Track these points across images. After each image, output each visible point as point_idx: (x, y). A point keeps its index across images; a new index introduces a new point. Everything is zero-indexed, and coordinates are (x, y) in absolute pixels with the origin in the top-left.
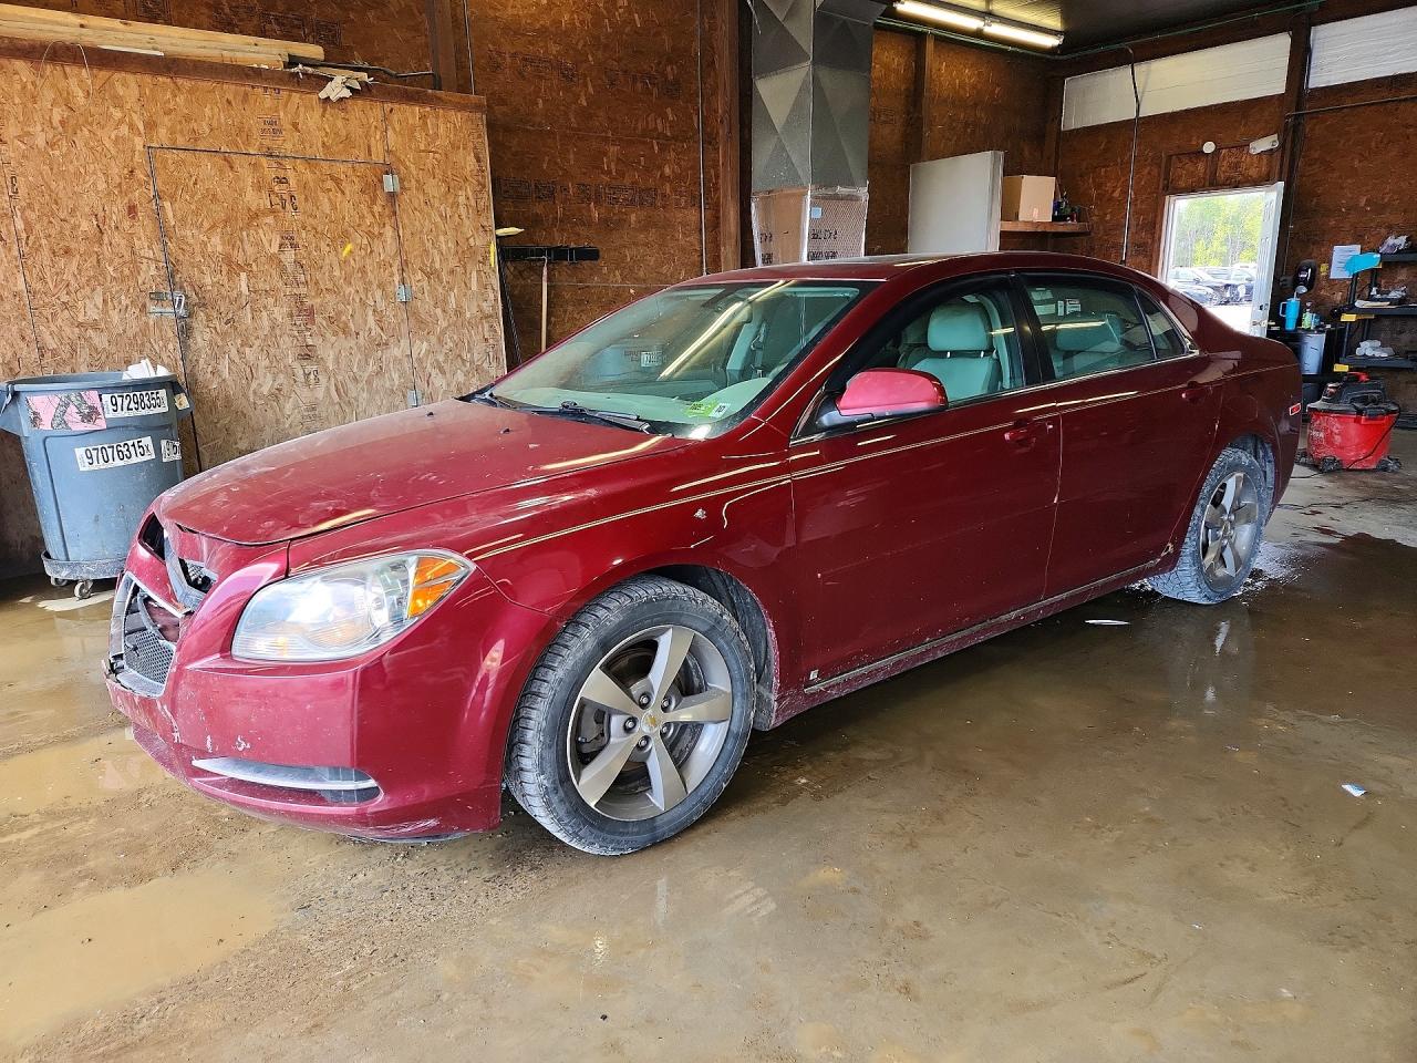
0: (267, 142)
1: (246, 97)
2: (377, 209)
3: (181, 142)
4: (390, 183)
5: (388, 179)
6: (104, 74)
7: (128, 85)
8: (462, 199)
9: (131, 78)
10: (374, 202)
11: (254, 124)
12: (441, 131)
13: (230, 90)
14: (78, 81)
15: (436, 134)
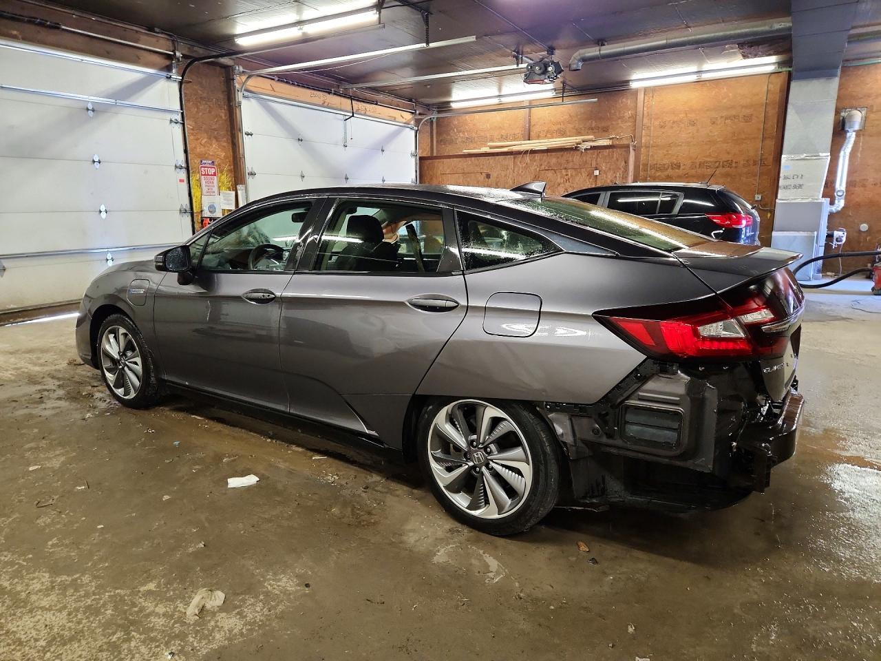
0: (565, 166)
1: (562, 156)
2: (591, 180)
3: (547, 168)
4: (597, 173)
5: (595, 171)
6: (533, 155)
7: (537, 156)
8: (618, 175)
9: (539, 155)
10: (590, 178)
11: (563, 162)
12: (615, 155)
13: (559, 154)
14: (528, 158)
15: (613, 157)
